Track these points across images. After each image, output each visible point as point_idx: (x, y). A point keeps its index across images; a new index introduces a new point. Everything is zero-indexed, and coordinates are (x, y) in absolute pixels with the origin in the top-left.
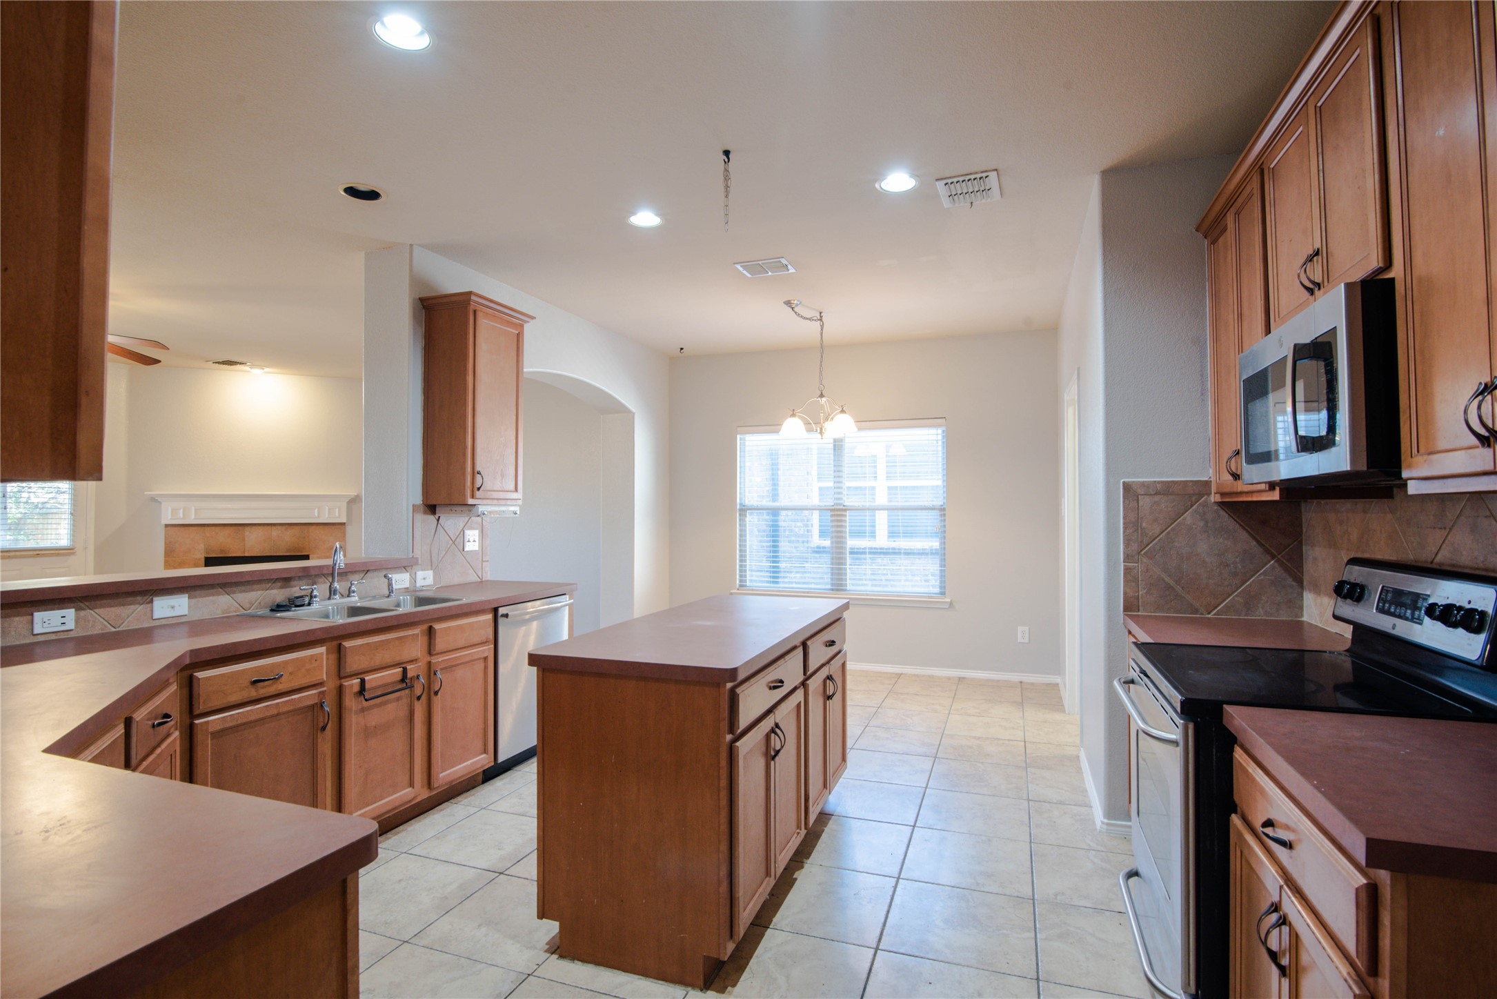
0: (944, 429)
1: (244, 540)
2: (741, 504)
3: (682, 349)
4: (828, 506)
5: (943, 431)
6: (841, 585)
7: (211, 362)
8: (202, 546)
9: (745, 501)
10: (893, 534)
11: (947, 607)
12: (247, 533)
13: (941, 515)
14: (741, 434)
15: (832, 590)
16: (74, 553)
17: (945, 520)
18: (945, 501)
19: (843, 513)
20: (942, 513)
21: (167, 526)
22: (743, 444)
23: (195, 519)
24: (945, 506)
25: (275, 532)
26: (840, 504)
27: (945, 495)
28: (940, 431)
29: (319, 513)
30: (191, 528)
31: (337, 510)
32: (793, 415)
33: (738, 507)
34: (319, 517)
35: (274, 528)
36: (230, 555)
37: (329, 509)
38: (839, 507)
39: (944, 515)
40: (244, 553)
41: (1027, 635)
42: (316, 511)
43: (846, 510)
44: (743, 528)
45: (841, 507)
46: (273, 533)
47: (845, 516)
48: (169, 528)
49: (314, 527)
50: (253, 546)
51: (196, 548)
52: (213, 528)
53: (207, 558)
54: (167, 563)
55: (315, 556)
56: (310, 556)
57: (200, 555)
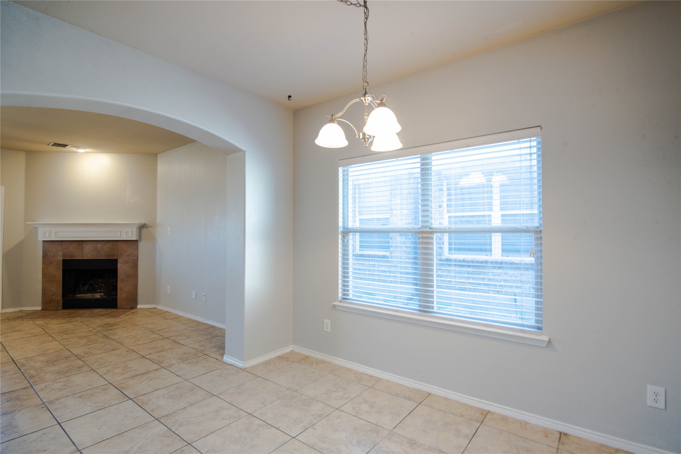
0: (540, 140)
1: (83, 250)
2: (344, 227)
3: (290, 97)
4: (416, 229)
5: (539, 143)
6: (428, 307)
8: (61, 253)
9: (348, 224)
10: (505, 251)
11: (545, 346)
12: (84, 246)
13: (537, 239)
14: (343, 166)
15: (420, 310)
17: (541, 244)
18: (542, 222)
19: (430, 236)
20: (539, 236)
21: (44, 241)
22: (346, 175)
23: (54, 237)
24: (542, 229)
25: (99, 246)
26: (426, 227)
27: (541, 216)
28: (534, 143)
29: (120, 234)
30: (56, 243)
31: (130, 232)
32: (332, 121)
33: (341, 230)
34: (120, 236)
35: (98, 243)
36: (76, 259)
37: (126, 232)
38: (425, 230)
39: (541, 238)
40: (83, 257)
41: (662, 398)
43: (432, 233)
44: (346, 248)
45: (428, 230)
46: (98, 246)
47: (432, 238)
48: (45, 243)
49: (120, 243)
50: (88, 254)
51: (58, 254)
52: (67, 243)
53: (64, 260)
54: (44, 263)
55: (121, 260)
56: (118, 260)
57: (60, 258)
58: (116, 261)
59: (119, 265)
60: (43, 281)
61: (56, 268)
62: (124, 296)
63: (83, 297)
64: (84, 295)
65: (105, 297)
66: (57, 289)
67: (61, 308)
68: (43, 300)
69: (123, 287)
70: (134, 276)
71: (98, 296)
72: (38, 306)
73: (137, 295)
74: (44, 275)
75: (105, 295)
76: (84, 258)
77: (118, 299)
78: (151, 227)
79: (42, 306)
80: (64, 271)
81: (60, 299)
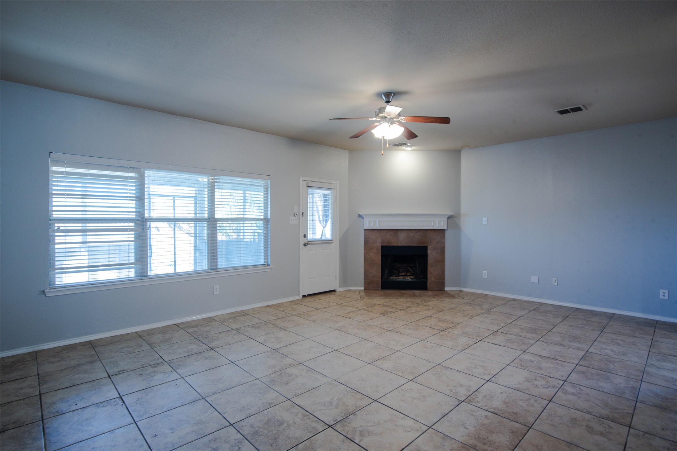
1: (398, 237)
7: (391, 145)
8: (380, 240)
12: (399, 234)
16: (332, 243)
23: (378, 226)
25: (412, 234)
29: (434, 224)
30: (375, 231)
31: (443, 222)
34: (434, 226)
35: (411, 231)
36: (392, 245)
37: (439, 222)
40: (398, 243)
42: (433, 222)
48: (366, 231)
49: (430, 231)
50: (402, 241)
51: (378, 241)
52: (385, 231)
53: (382, 246)
54: (365, 248)
55: (431, 247)
56: (428, 247)
57: (379, 245)
58: (425, 248)
59: (429, 252)
60: (365, 265)
61: (376, 253)
62: (433, 279)
63: (397, 279)
64: (397, 277)
65: (415, 279)
66: (377, 272)
67: (380, 288)
68: (365, 281)
69: (432, 272)
70: (441, 261)
71: (409, 278)
72: (361, 286)
73: (444, 279)
74: (366, 260)
75: (414, 278)
76: (399, 245)
77: (428, 282)
78: (456, 217)
79: (364, 287)
80: (382, 255)
81: (379, 281)
